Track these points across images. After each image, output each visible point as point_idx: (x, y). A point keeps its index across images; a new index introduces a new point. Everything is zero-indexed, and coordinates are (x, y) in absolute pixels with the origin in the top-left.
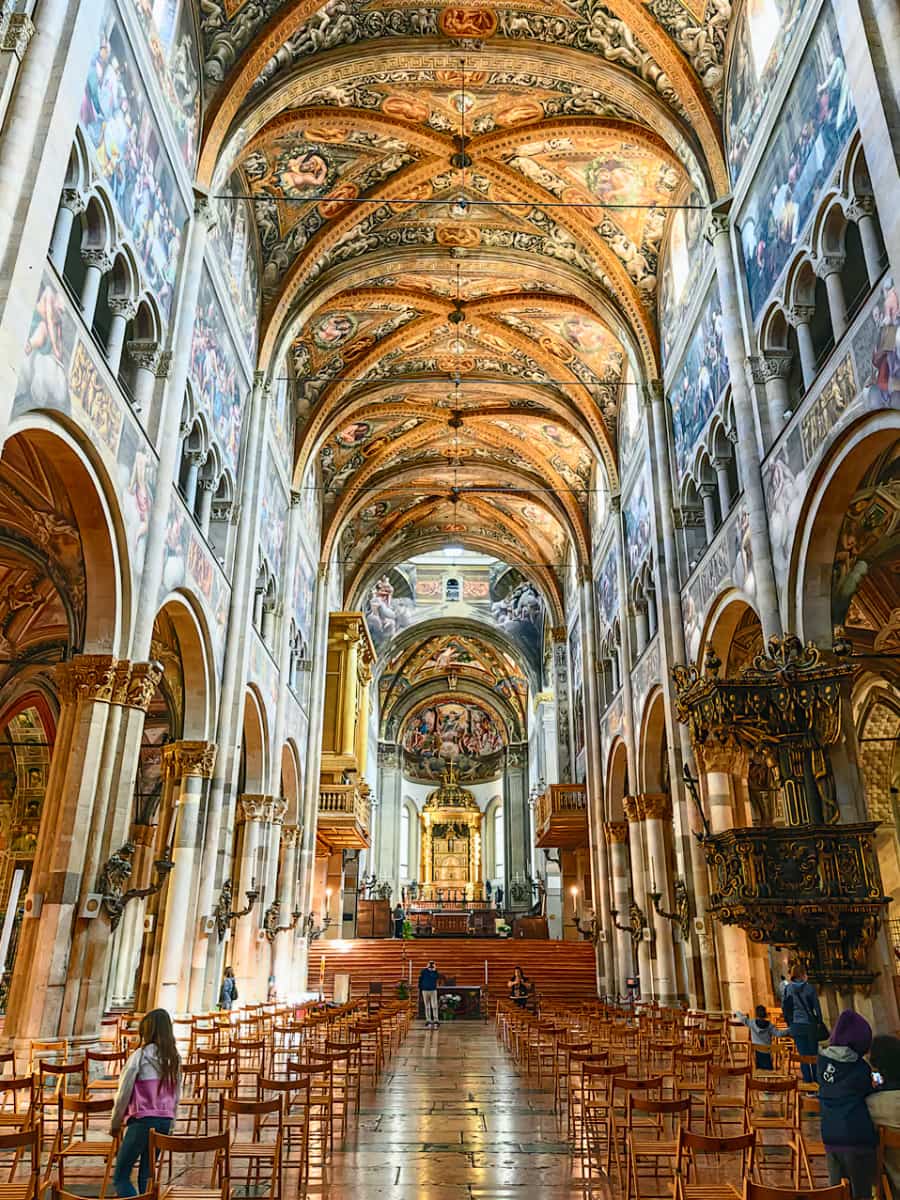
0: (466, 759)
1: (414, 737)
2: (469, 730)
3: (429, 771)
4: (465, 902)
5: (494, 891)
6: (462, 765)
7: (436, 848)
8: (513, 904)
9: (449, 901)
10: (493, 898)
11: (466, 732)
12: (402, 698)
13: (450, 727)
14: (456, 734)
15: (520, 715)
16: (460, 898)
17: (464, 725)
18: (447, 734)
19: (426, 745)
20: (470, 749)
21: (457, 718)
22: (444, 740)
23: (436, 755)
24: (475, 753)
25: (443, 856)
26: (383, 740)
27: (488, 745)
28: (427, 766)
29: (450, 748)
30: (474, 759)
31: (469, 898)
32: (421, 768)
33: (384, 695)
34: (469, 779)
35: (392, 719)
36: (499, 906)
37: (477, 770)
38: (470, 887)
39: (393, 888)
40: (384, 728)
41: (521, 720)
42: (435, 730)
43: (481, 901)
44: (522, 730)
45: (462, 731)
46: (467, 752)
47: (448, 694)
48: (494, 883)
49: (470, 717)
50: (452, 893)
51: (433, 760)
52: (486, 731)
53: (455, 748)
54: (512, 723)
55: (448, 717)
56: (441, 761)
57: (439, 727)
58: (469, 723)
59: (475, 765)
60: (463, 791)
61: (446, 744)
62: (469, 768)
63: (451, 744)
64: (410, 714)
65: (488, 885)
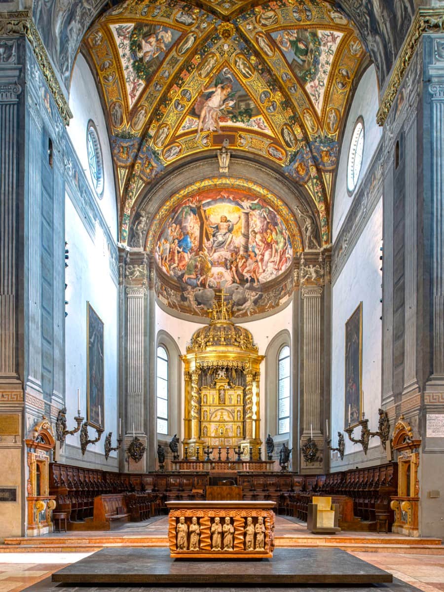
0: (241, 290)
1: (172, 252)
2: (246, 249)
3: (194, 305)
4: (239, 462)
5: (277, 449)
6: (235, 298)
7: (204, 399)
8: (303, 465)
9: (220, 461)
10: (276, 458)
11: (241, 253)
12: (152, 186)
13: (221, 244)
14: (228, 255)
15: (321, 207)
16: (234, 457)
17: (239, 241)
18: (216, 256)
19: (189, 269)
20: (247, 276)
21: (230, 230)
22: (213, 264)
23: (203, 285)
24: (253, 280)
25: (213, 409)
26: (125, 245)
27: (271, 265)
28: (191, 298)
29: (221, 275)
30: (251, 288)
31: (246, 457)
32: (184, 299)
33: (123, 173)
34: (245, 314)
35: (138, 216)
36: (284, 468)
37: (256, 302)
38: (246, 445)
39: (146, 445)
40: (126, 228)
41: (322, 215)
42: (201, 248)
43: (260, 461)
44: (323, 230)
45: (236, 252)
46: (243, 281)
47: (218, 182)
48: (277, 440)
49: (248, 225)
50: (224, 452)
51: (199, 291)
52: (269, 245)
53: (228, 276)
54: (308, 222)
55: (217, 228)
56: (210, 292)
57: (207, 244)
58: (246, 236)
59: (252, 296)
60: (237, 330)
61: (216, 270)
62: (245, 300)
63: (221, 269)
64: (163, 212)
65: (270, 443)
